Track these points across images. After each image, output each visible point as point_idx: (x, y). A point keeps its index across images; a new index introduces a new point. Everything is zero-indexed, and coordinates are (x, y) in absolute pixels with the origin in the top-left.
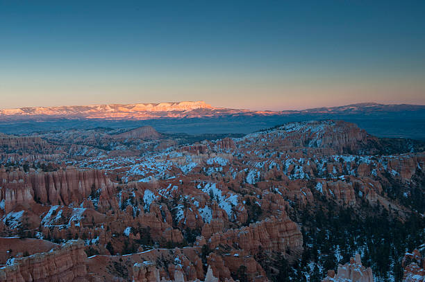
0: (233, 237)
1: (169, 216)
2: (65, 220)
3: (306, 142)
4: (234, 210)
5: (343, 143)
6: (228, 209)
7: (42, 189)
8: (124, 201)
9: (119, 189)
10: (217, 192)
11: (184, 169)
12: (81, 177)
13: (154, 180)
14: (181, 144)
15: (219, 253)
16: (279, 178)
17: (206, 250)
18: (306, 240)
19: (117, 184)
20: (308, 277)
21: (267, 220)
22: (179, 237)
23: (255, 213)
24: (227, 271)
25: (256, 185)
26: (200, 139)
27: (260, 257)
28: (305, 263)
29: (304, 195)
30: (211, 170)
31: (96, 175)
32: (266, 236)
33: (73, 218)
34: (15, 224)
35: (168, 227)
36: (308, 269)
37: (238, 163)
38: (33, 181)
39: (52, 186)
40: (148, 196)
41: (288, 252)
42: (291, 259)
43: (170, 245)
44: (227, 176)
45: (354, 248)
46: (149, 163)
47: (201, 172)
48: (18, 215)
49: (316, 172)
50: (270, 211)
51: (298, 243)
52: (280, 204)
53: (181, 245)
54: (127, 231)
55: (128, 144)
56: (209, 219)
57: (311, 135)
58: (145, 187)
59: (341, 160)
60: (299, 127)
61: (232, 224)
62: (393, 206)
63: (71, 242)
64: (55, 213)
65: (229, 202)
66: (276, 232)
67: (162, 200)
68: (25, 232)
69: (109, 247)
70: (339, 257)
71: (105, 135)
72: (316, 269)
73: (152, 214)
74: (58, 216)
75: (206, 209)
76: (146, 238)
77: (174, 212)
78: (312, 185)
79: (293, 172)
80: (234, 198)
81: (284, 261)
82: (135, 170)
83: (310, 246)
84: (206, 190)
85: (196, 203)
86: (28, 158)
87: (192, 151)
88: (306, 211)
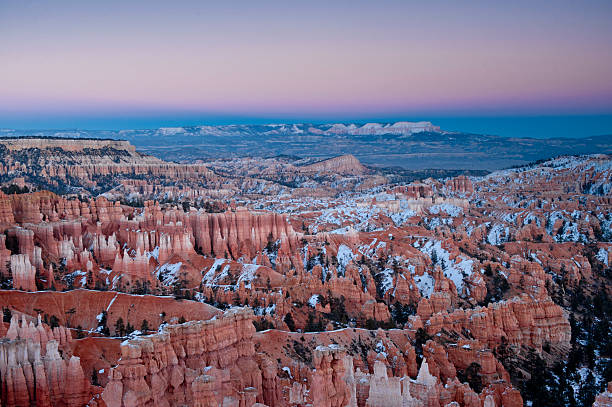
0: (463, 320)
1: (372, 284)
2: (232, 279)
3: (586, 187)
4: (467, 282)
6: (458, 280)
7: (205, 236)
8: (311, 259)
9: (304, 242)
11: (396, 218)
12: (255, 223)
13: (353, 232)
14: (393, 182)
15: (441, 341)
16: (539, 238)
17: (422, 336)
18: (576, 333)
19: (301, 235)
20: (576, 388)
21: (516, 300)
22: (384, 314)
23: (498, 287)
24: (451, 368)
25: (502, 248)
26: (421, 177)
27: (502, 351)
28: (573, 366)
29: (578, 267)
30: (436, 221)
31: (275, 221)
32: (513, 323)
33: (242, 278)
34: (170, 279)
35: (370, 299)
36: (577, 378)
37: (479, 213)
38: (194, 225)
39: (217, 232)
40: (343, 253)
41: (547, 348)
42: (550, 360)
43: (371, 325)
44: (459, 231)
46: (349, 207)
47: (422, 223)
48: (175, 268)
49: (598, 233)
50: (521, 286)
51: (563, 338)
52: (538, 277)
53: (386, 326)
54: (314, 300)
55: (320, 180)
56: (430, 292)
57: (595, 176)
58: (339, 241)
60: (575, 163)
61: (464, 302)
63: (236, 310)
64: (219, 269)
65: (460, 269)
66: (529, 318)
67: (363, 261)
68: (182, 291)
69: (289, 319)
71: (289, 166)
72: (590, 378)
73: (348, 279)
74: (224, 274)
75: (425, 278)
76: (339, 312)
77: (378, 279)
78: (590, 252)
79: (561, 231)
80: (467, 264)
81: (540, 363)
82: (328, 216)
83: (583, 343)
84: (427, 250)
85: (412, 269)
86: (189, 193)
87: (410, 193)
88: (579, 290)
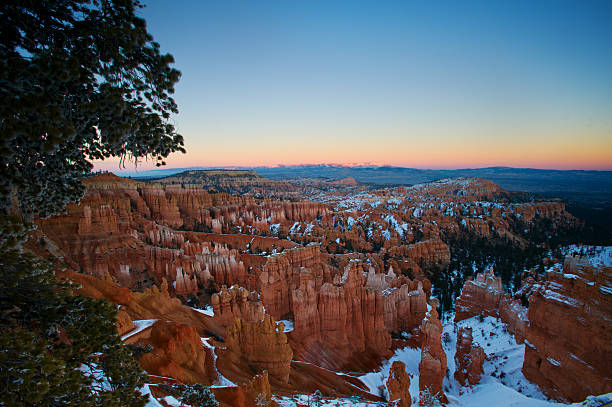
0: (404, 250)
1: (363, 234)
2: (302, 231)
3: (456, 192)
4: (405, 233)
5: (482, 194)
6: (401, 232)
7: (290, 212)
8: (336, 222)
9: (333, 215)
10: (394, 221)
11: (373, 205)
12: (311, 206)
13: (355, 211)
14: (371, 190)
15: (395, 259)
16: (436, 215)
17: (387, 257)
18: (452, 256)
19: (332, 212)
20: (452, 279)
21: (427, 241)
22: (369, 246)
23: (418, 236)
24: (399, 270)
25: (420, 219)
26: (383, 187)
27: (421, 263)
28: (451, 270)
29: (453, 227)
30: (390, 206)
31: (320, 206)
32: (426, 251)
33: (306, 231)
34: (275, 230)
35: (363, 241)
36: (453, 275)
37: (408, 203)
38: (285, 207)
39: (295, 210)
40: (351, 220)
41: (440, 262)
42: (442, 267)
43: (364, 251)
44: (401, 211)
45: (486, 264)
46: (350, 200)
47: (384, 208)
48: (278, 226)
49: (461, 212)
50: (429, 236)
51: (447, 257)
52: (436, 232)
53: (371, 252)
54: (338, 241)
55: (338, 188)
56: (388, 238)
57: (460, 187)
58: (348, 215)
59: (480, 205)
60: (451, 182)
61: (403, 241)
62: (516, 238)
63: (312, 244)
64: (297, 226)
65: (401, 228)
66: (432, 249)
67: (359, 224)
68: (282, 235)
69: (327, 248)
70: (475, 269)
71: (324, 182)
72: (459, 275)
73: (353, 231)
74: (299, 228)
75: (387, 231)
76: (349, 246)
77: (366, 232)
78: (459, 221)
79: (445, 211)
80: (405, 226)
81: (437, 268)
82: (342, 204)
83: (455, 260)
84: (387, 219)
85: (381, 227)
86: (281, 193)
87: (378, 194)
88: (453, 237)
